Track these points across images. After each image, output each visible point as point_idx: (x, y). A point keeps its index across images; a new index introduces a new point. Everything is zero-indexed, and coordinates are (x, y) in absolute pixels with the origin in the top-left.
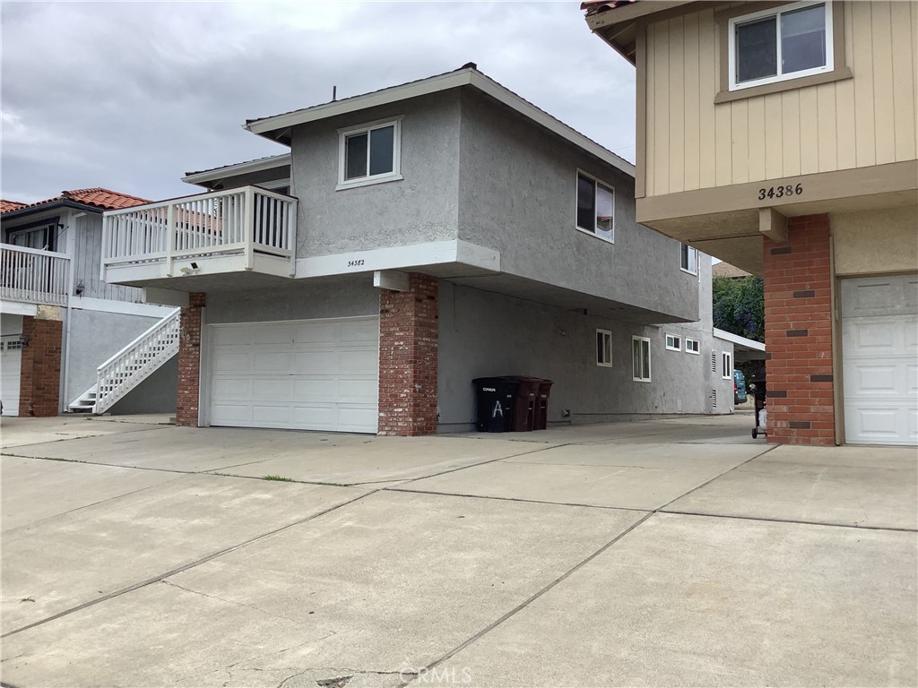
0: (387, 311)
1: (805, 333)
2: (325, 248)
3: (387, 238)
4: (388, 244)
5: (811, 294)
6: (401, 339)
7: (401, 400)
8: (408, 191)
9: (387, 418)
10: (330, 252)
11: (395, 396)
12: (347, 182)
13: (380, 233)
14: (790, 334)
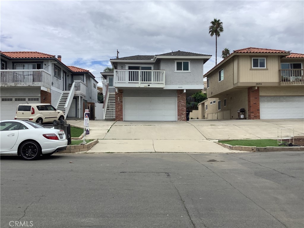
0: (179, 97)
1: (256, 104)
2: (172, 83)
3: (187, 83)
4: (188, 84)
5: (257, 98)
6: (183, 102)
7: (183, 114)
8: (192, 75)
9: (180, 118)
10: (173, 84)
11: (182, 113)
12: (177, 71)
13: (186, 82)
14: (254, 104)
